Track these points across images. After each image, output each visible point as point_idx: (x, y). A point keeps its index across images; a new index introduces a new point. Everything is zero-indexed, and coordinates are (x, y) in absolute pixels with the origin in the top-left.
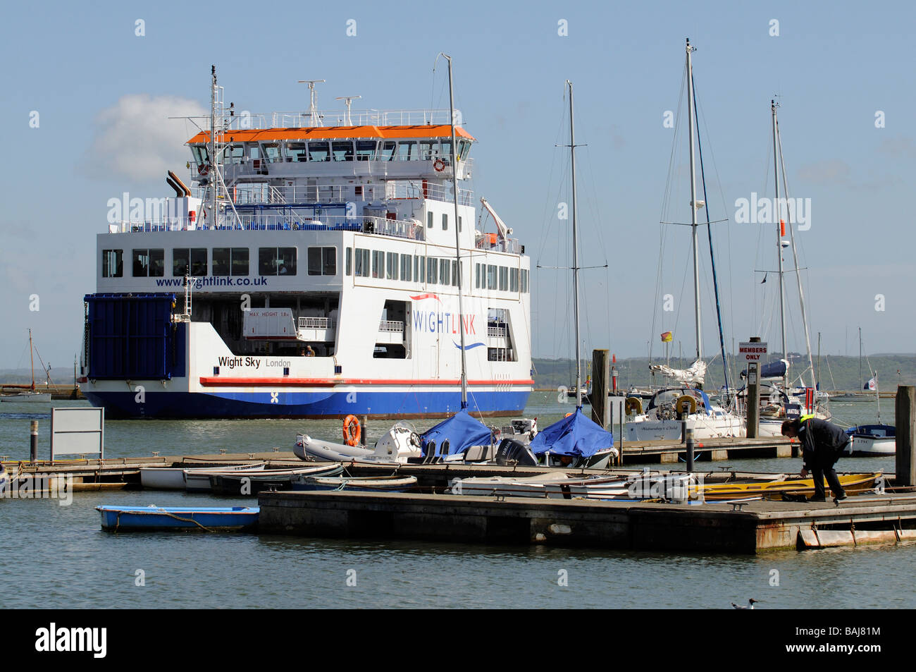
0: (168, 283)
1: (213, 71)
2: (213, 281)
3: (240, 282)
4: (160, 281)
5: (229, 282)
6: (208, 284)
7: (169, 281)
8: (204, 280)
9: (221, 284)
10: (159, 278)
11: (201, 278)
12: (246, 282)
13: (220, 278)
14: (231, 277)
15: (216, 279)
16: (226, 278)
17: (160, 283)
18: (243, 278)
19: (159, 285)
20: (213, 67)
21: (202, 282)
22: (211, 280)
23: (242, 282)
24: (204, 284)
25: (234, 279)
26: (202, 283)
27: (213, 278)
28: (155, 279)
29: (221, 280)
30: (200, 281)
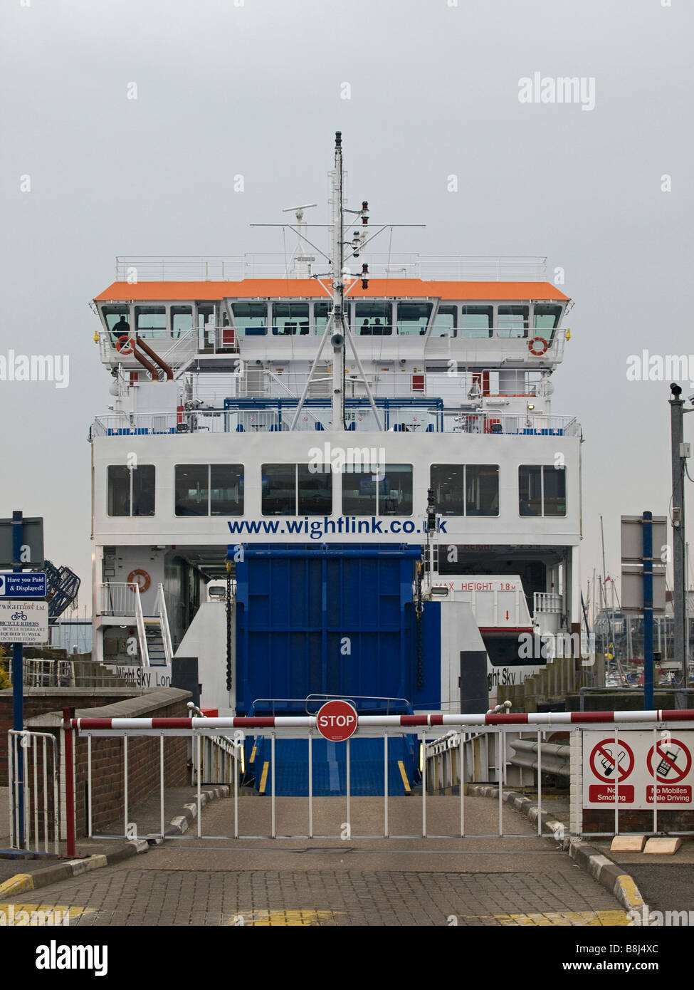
0: (253, 527)
1: (338, 141)
2: (344, 526)
3: (396, 527)
4: (236, 524)
5: (376, 527)
6: (334, 531)
7: (253, 523)
8: (326, 524)
9: (360, 531)
10: (233, 519)
11: (321, 519)
12: (409, 527)
13: (359, 519)
14: (378, 518)
15: (351, 521)
16: (369, 519)
17: (234, 528)
18: (402, 519)
19: (232, 531)
20: (338, 135)
21: (322, 526)
22: (340, 522)
23: (401, 527)
24: (326, 531)
25: (385, 521)
26: (322, 529)
27: (344, 520)
28: (224, 520)
29: (360, 523)
30: (319, 524)
